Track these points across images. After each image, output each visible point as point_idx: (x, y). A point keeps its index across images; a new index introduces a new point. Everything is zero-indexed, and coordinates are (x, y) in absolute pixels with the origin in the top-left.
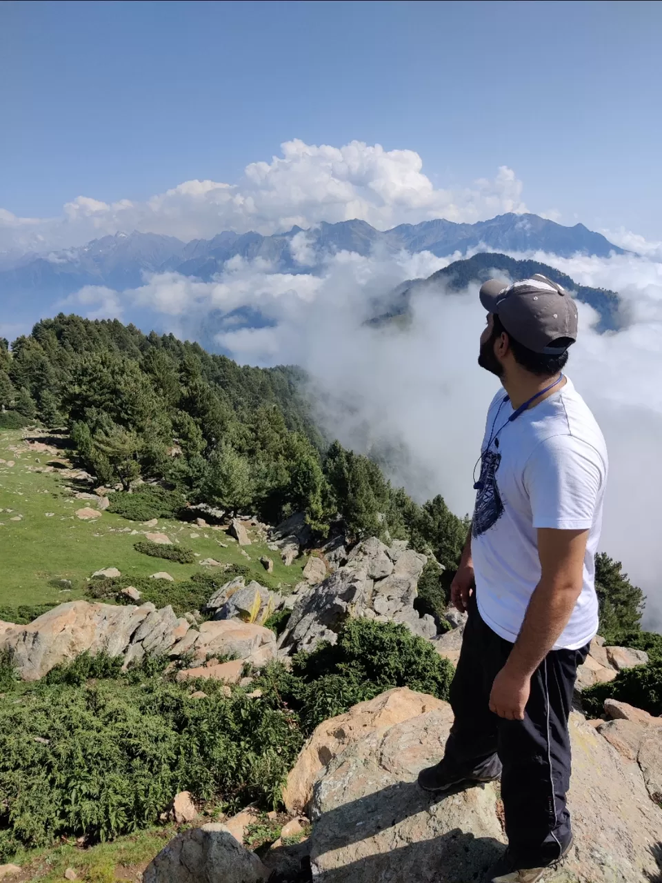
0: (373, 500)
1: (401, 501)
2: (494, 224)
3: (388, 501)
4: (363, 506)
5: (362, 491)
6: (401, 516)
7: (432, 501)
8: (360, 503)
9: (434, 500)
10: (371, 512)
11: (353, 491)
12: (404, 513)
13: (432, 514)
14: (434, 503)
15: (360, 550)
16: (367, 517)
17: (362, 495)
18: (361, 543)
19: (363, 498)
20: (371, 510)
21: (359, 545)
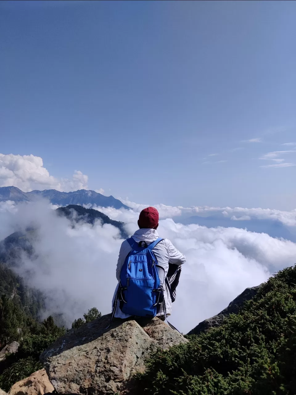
0: (15, 321)
1: (30, 322)
2: (77, 193)
3: (23, 323)
4: (10, 324)
5: (10, 315)
6: (29, 330)
7: (46, 320)
8: (9, 322)
9: (48, 319)
10: (14, 327)
11: (5, 316)
12: (31, 329)
13: (46, 327)
14: (47, 320)
15: (6, 349)
16: (12, 330)
17: (9, 318)
18: (7, 345)
19: (10, 320)
20: (14, 326)
21: (6, 347)
